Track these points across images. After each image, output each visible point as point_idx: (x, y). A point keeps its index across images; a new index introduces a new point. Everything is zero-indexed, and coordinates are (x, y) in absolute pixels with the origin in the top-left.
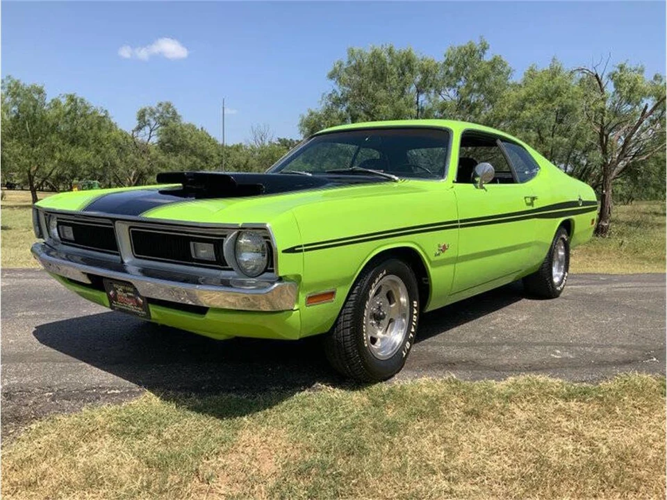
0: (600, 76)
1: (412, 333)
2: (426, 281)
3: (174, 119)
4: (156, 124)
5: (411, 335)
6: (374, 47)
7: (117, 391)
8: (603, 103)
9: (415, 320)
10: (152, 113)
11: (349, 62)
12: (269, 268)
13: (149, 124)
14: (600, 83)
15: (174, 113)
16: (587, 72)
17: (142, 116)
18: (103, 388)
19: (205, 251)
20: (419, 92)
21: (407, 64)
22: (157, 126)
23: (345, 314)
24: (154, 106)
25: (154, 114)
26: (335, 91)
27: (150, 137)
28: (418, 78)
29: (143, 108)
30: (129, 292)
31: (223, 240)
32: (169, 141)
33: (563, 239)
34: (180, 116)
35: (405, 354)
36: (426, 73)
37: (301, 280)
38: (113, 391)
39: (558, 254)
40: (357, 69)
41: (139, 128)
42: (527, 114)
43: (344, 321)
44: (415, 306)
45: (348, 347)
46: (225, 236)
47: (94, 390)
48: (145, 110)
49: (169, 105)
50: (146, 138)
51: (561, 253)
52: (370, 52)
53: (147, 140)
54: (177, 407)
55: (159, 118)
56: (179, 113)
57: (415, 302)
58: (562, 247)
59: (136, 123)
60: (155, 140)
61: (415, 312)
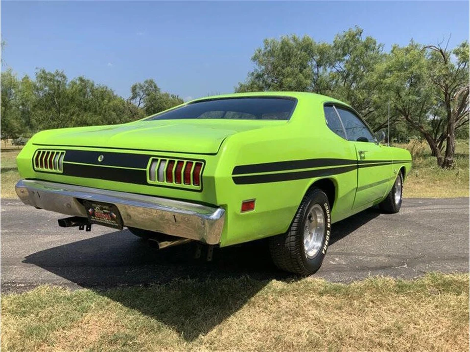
0: (443, 51)
3: (155, 91)
4: (143, 95)
6: (282, 37)
7: (23, 285)
10: (141, 87)
11: (266, 48)
13: (139, 95)
14: (444, 56)
15: (156, 87)
16: (435, 48)
17: (134, 89)
18: (15, 283)
20: (319, 65)
21: (307, 48)
22: (144, 96)
24: (142, 83)
25: (143, 88)
26: (256, 70)
27: (140, 103)
28: (317, 57)
29: (135, 84)
32: (152, 106)
34: (159, 89)
36: (322, 53)
38: (20, 285)
40: (271, 53)
41: (133, 98)
42: (388, 81)
47: (9, 284)
48: (136, 85)
49: (151, 82)
50: (137, 104)
52: (280, 41)
53: (137, 106)
55: (145, 90)
56: (158, 87)
59: (131, 95)
60: (142, 105)
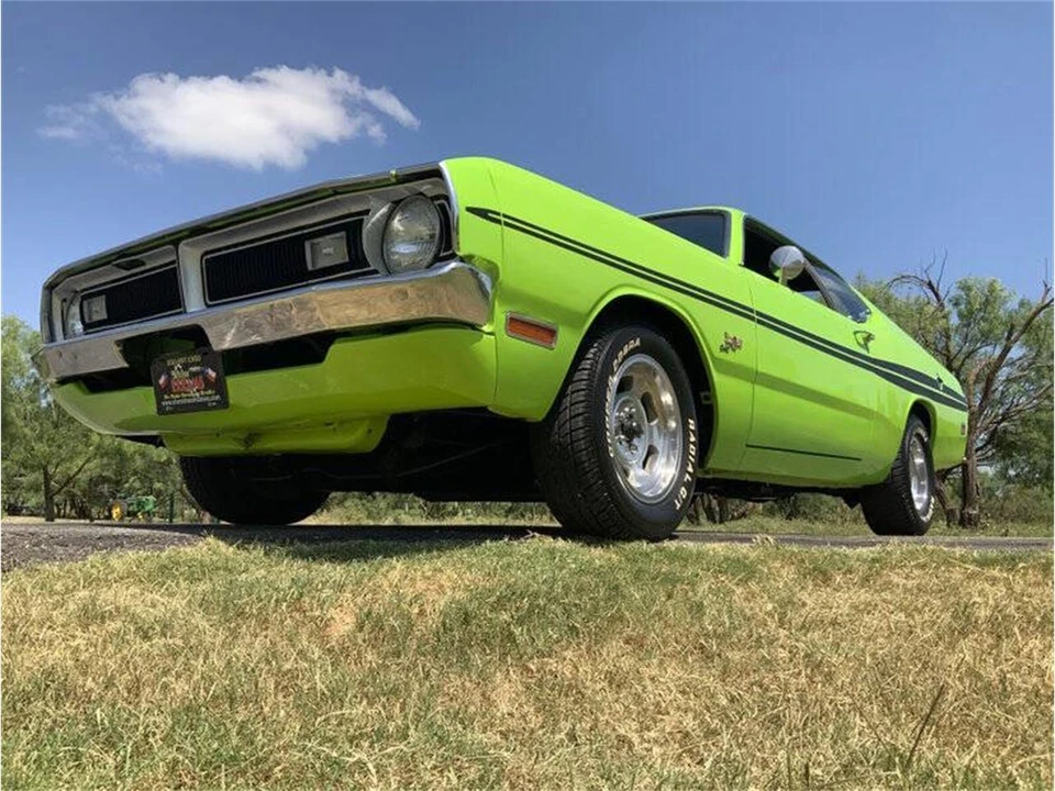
0: (935, 286)
1: (689, 473)
2: (707, 398)
5: (687, 476)
8: (945, 320)
9: (693, 453)
12: (441, 255)
14: (937, 295)
19: (330, 251)
23: (573, 393)
30: (193, 365)
31: (362, 220)
33: (918, 435)
35: (679, 506)
37: (498, 273)
39: (914, 463)
43: (572, 405)
44: (692, 427)
45: (581, 451)
46: (366, 212)
51: (919, 461)
54: (266, 554)
57: (691, 421)
58: (919, 450)
61: (693, 439)
